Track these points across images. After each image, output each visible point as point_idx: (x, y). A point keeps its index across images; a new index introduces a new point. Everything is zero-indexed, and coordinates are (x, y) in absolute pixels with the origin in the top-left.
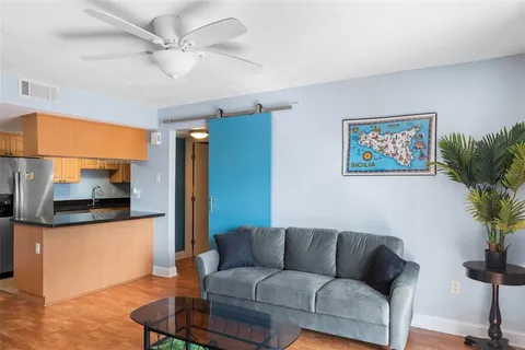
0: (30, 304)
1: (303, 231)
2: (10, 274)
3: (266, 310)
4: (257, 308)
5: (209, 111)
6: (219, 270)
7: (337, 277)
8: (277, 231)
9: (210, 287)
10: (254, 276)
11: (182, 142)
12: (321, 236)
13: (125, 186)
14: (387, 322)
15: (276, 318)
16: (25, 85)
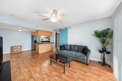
0: (37, 54)
1: (72, 45)
2: (35, 50)
3: (67, 56)
4: (66, 56)
5: (59, 29)
6: (60, 50)
7: (77, 52)
8: (69, 45)
9: (59, 52)
10: (65, 51)
11: (56, 34)
12: (75, 46)
13: (49, 39)
14: (86, 59)
15: (68, 57)
16: (37, 26)
